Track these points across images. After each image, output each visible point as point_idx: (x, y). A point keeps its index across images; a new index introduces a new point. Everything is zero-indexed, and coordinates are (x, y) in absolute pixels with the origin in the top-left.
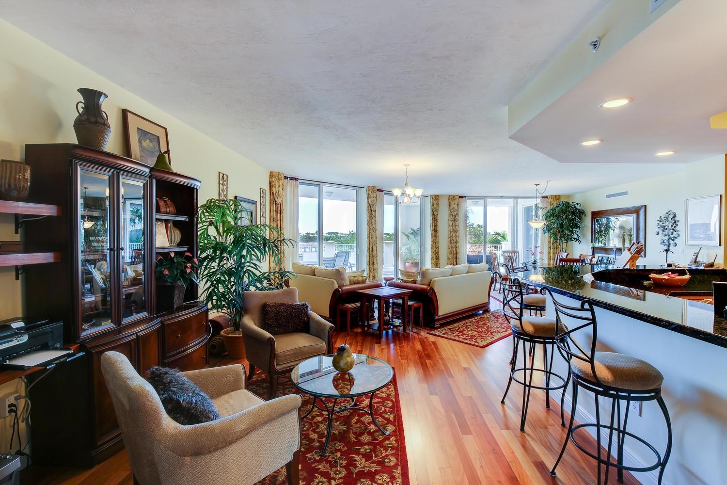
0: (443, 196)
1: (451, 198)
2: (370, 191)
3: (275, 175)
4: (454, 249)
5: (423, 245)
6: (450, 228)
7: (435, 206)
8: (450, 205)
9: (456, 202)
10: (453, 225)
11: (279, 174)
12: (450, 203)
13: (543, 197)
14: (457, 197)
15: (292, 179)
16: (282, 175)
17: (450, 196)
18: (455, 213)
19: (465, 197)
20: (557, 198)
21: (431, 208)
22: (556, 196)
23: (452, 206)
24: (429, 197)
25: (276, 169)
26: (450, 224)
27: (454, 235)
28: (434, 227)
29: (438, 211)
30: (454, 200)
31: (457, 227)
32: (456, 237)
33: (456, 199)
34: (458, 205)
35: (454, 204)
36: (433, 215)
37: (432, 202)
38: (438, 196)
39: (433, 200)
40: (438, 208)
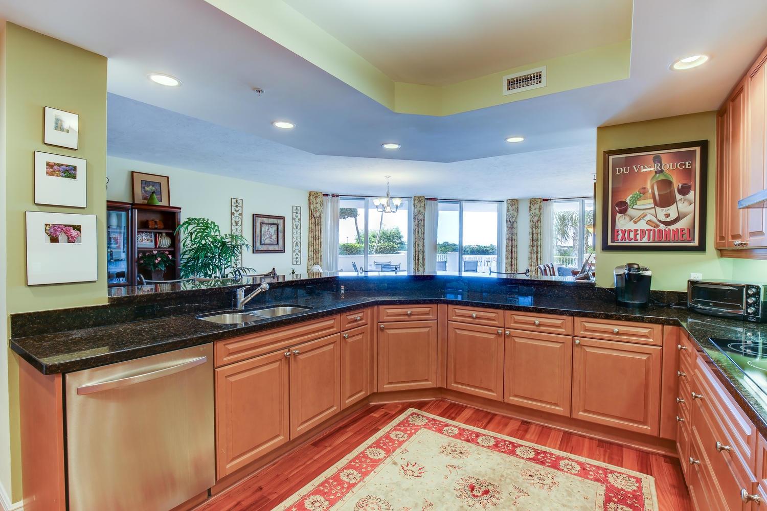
0: (523, 200)
1: (533, 201)
2: (416, 201)
3: (313, 194)
4: (535, 261)
6: (530, 237)
7: (511, 212)
8: (530, 210)
9: (537, 206)
10: (534, 233)
11: (317, 193)
12: (530, 207)
14: (539, 201)
15: (333, 196)
16: (320, 194)
17: (531, 199)
18: (537, 218)
19: (552, 199)
21: (507, 215)
23: (533, 211)
24: (505, 202)
25: (314, 189)
26: (531, 231)
27: (535, 244)
28: (509, 235)
29: (516, 218)
30: (535, 203)
31: (539, 234)
32: (537, 247)
33: (539, 203)
34: (540, 209)
35: (535, 209)
36: (509, 223)
37: (508, 207)
38: (517, 200)
39: (509, 205)
40: (516, 214)
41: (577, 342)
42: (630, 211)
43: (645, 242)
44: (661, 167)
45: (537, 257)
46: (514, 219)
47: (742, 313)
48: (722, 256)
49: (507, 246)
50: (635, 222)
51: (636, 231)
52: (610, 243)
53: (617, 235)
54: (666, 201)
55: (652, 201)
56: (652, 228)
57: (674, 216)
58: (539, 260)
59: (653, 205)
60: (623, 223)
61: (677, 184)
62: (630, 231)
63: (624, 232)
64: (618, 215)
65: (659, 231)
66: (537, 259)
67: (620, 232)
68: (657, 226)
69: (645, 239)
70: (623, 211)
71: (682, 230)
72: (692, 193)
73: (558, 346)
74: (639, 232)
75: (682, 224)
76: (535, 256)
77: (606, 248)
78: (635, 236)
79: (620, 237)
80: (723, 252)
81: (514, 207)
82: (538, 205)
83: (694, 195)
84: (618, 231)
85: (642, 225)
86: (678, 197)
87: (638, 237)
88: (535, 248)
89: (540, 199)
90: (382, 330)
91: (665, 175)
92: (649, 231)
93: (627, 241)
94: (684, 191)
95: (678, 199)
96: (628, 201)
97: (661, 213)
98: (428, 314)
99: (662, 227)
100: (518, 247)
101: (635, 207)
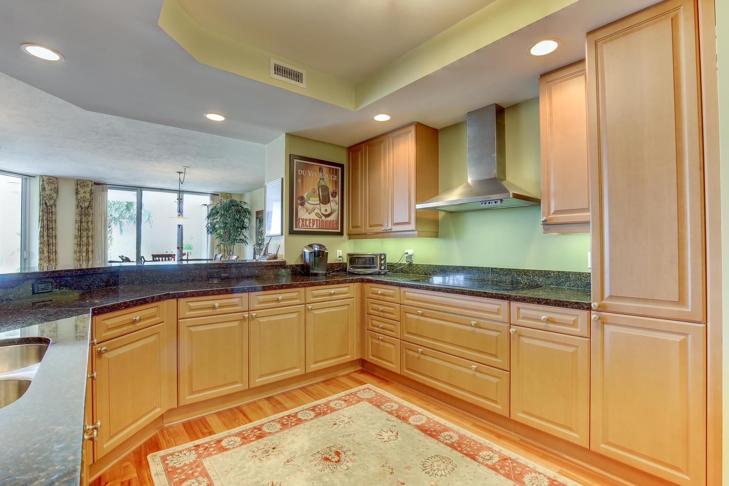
0: (66, 179)
1: (80, 183)
4: (84, 254)
5: (27, 249)
6: (77, 225)
7: (48, 192)
8: (77, 193)
9: (88, 189)
10: (83, 221)
12: (77, 190)
13: (213, 194)
14: (90, 184)
17: (77, 180)
18: (87, 204)
19: (106, 184)
20: (226, 195)
21: (40, 195)
22: (227, 194)
23: (81, 195)
24: (38, 178)
26: (79, 219)
27: (84, 234)
28: (45, 222)
29: (55, 200)
30: (84, 186)
31: (90, 223)
32: (88, 237)
33: (90, 186)
34: (91, 194)
35: (85, 192)
36: (44, 206)
37: (43, 185)
38: (56, 178)
39: (45, 183)
40: (55, 195)
41: (310, 307)
42: (307, 205)
43: (315, 228)
44: (323, 176)
45: (87, 249)
46: (52, 202)
47: (377, 270)
48: (350, 238)
49: (42, 236)
50: (309, 213)
51: (310, 220)
52: (295, 229)
53: (299, 223)
54: (325, 200)
55: (318, 199)
56: (318, 219)
57: (329, 212)
58: (90, 253)
59: (318, 202)
60: (302, 214)
61: (331, 190)
62: (306, 220)
63: (303, 220)
64: (300, 207)
65: (322, 220)
66: (87, 252)
67: (300, 220)
68: (321, 217)
69: (315, 227)
70: (302, 204)
71: (333, 221)
72: (337, 196)
73: (295, 315)
74: (311, 221)
75: (332, 218)
76: (85, 249)
77: (292, 232)
78: (310, 223)
79: (300, 224)
80: (351, 236)
81: (53, 186)
82: (90, 188)
83: (338, 198)
84: (299, 220)
85: (313, 216)
86: (331, 198)
87: (311, 225)
88: (84, 239)
89: (91, 181)
90: (100, 353)
91: (325, 182)
92: (317, 220)
93: (305, 227)
94: (334, 195)
95: (331, 200)
96: (305, 196)
97: (323, 207)
98: (154, 316)
99: (323, 218)
100: (58, 237)
101: (309, 202)
